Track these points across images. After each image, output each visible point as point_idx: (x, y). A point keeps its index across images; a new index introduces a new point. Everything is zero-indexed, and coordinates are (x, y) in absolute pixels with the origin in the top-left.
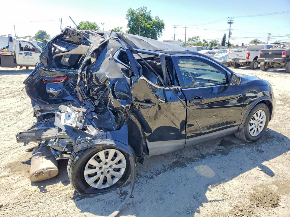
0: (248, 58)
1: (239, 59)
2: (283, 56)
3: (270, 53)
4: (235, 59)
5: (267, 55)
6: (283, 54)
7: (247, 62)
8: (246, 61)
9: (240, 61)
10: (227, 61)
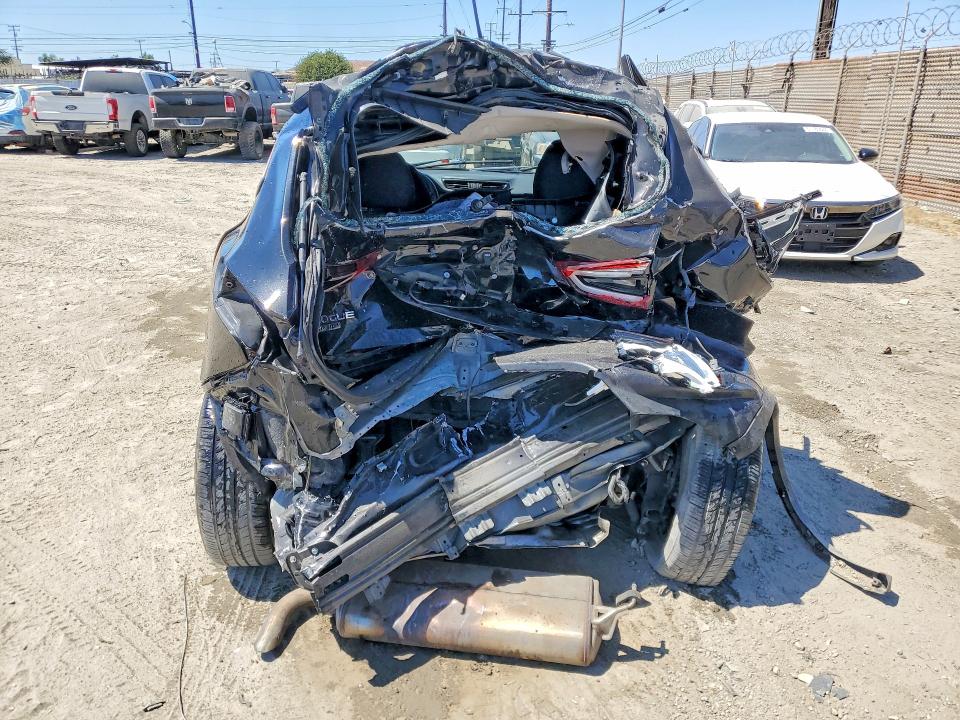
0: (114, 118)
1: (82, 124)
2: (229, 110)
3: (189, 101)
4: (64, 124)
5: (180, 107)
6: (229, 106)
7: (115, 133)
8: (111, 128)
9: (90, 130)
10: (29, 132)
